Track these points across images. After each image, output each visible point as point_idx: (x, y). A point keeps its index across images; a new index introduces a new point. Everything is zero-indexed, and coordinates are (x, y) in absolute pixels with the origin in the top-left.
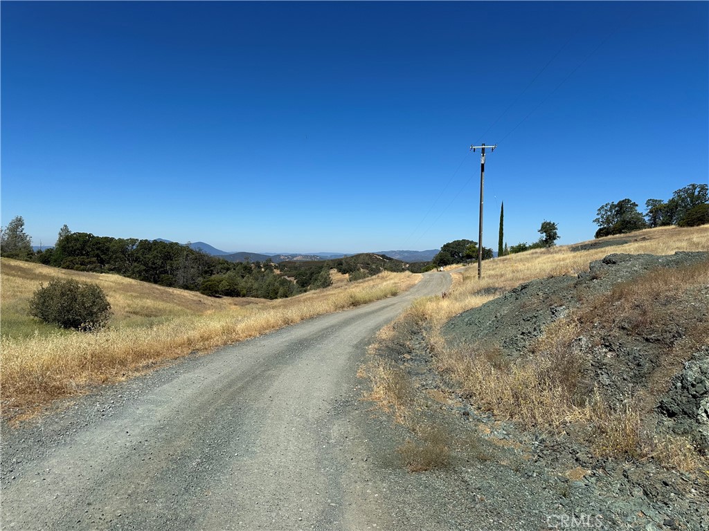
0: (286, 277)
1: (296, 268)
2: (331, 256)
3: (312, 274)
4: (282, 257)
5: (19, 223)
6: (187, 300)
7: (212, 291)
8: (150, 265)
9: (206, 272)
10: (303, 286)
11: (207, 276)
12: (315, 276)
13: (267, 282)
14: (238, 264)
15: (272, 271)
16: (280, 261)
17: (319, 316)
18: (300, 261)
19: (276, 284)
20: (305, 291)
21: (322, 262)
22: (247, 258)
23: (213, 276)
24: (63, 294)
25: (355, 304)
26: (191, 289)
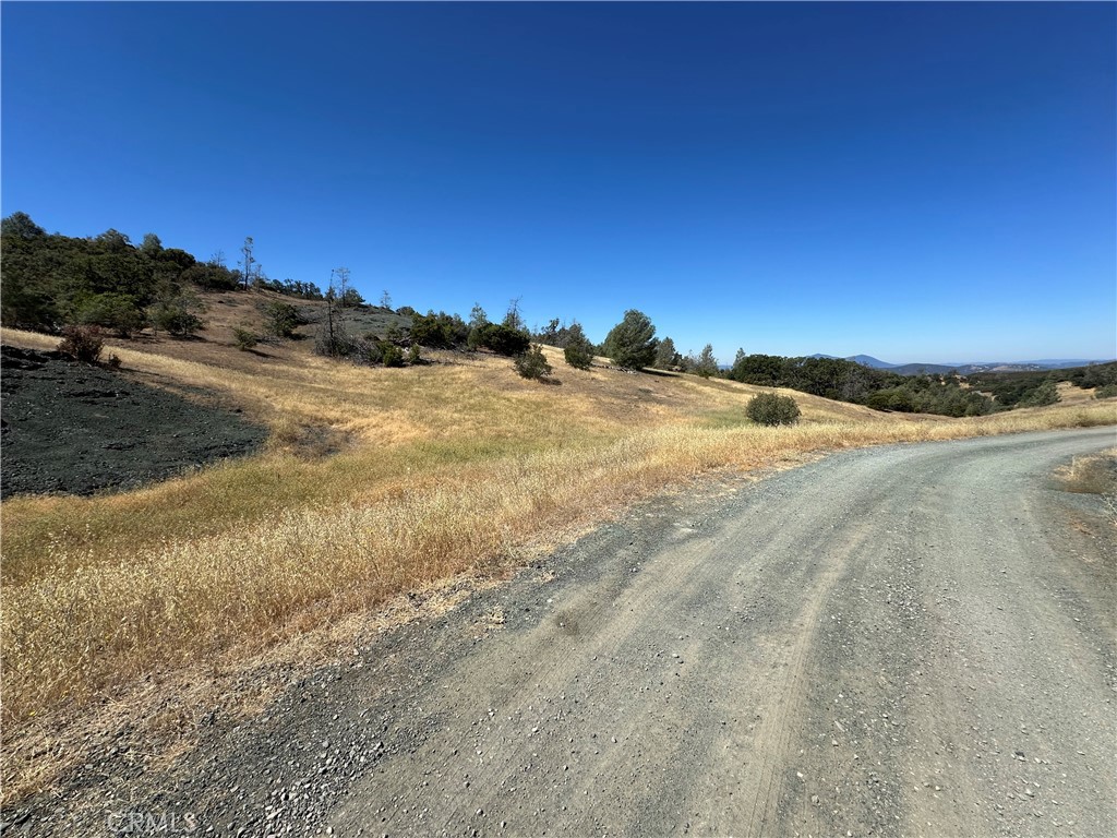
0: (979, 392)
1: (995, 381)
2: (1063, 364)
3: (1023, 389)
4: (974, 368)
5: (709, 349)
6: (857, 413)
7: (881, 405)
8: (817, 380)
9: (871, 387)
10: (1006, 404)
11: (872, 390)
12: (1028, 392)
13: (951, 397)
14: (910, 378)
15: (957, 385)
16: (970, 373)
17: (1024, 431)
18: (1004, 373)
19: (963, 400)
20: (1009, 410)
21: (1044, 372)
22: (921, 371)
23: (882, 390)
24: (769, 403)
25: (1086, 423)
26: (858, 403)
